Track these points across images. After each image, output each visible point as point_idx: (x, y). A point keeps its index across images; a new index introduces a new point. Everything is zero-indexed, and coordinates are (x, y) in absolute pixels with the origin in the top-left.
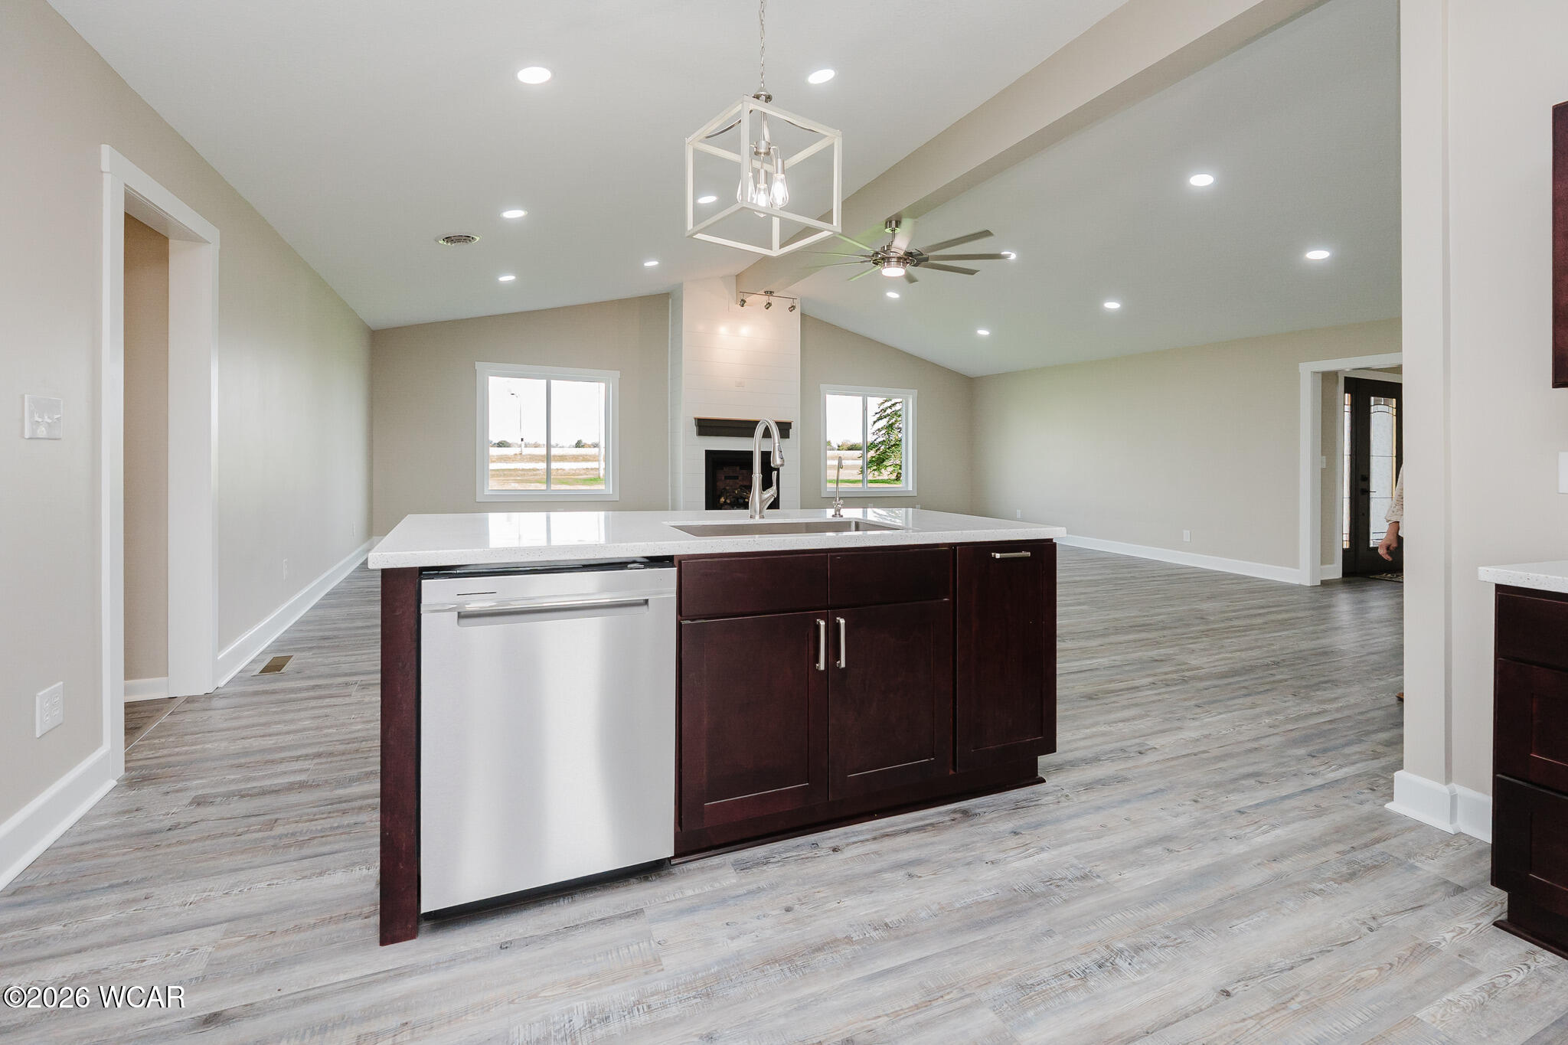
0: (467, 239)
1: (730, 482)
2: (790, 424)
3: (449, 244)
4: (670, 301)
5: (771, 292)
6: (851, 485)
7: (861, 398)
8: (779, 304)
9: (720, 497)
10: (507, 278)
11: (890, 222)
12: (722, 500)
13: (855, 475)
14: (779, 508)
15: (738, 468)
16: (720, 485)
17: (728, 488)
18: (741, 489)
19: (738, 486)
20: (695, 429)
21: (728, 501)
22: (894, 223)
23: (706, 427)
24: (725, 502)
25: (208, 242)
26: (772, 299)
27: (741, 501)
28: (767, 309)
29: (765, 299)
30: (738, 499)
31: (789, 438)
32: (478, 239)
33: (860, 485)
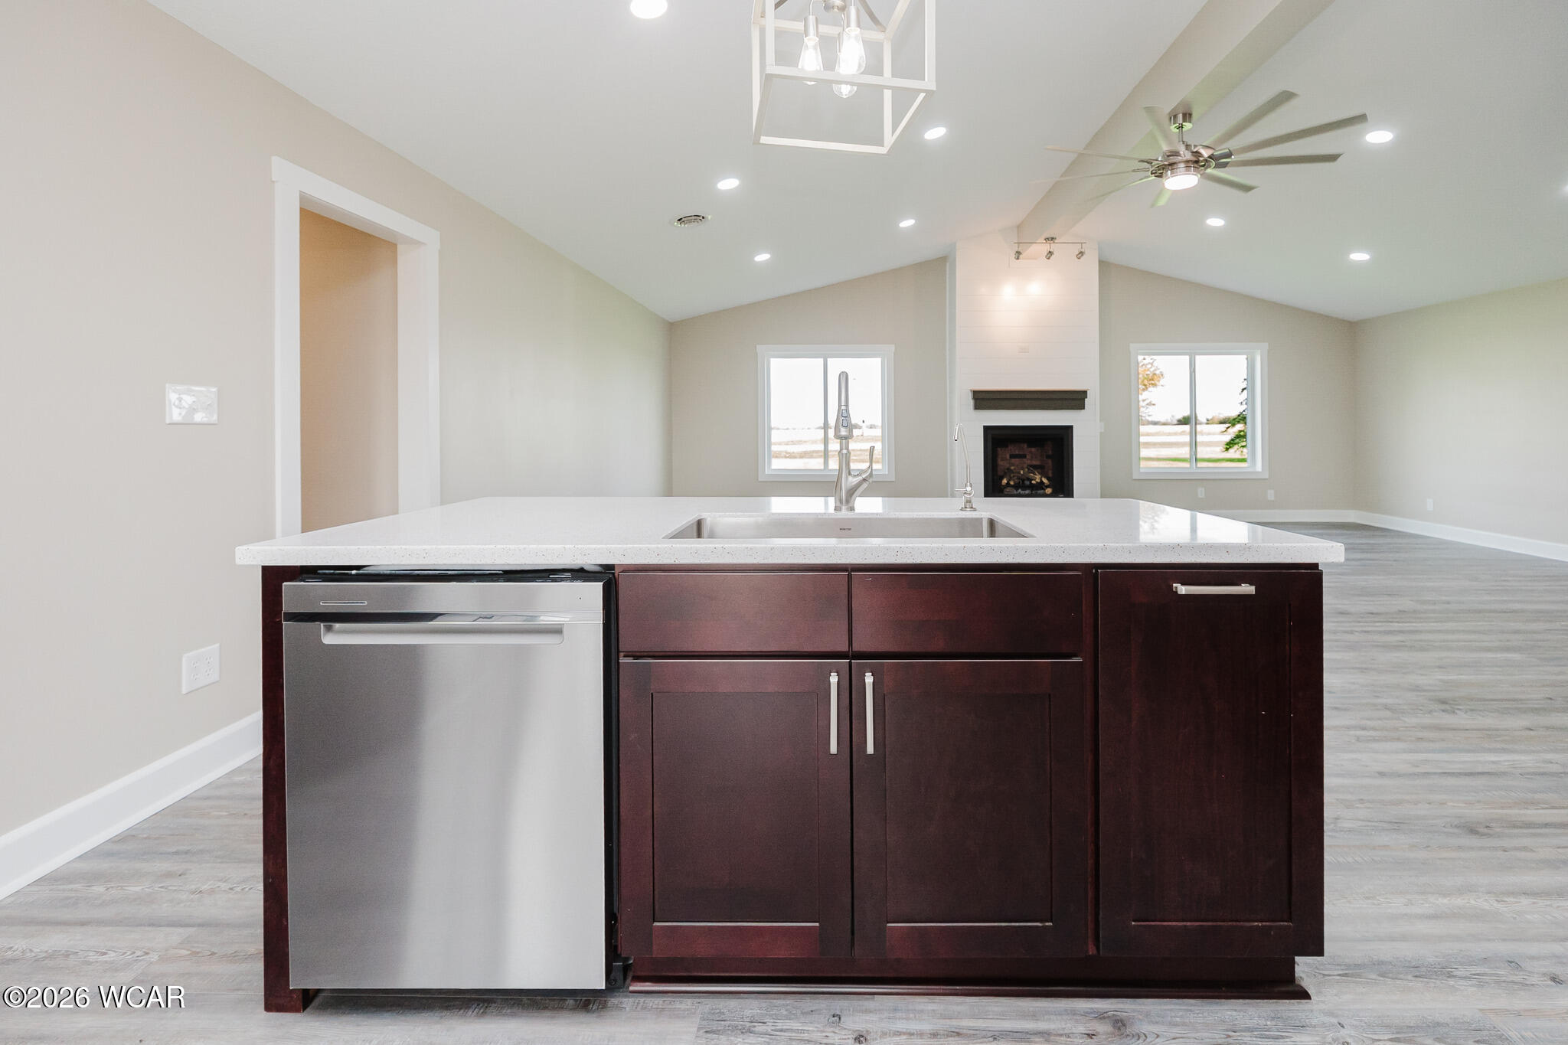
0: (699, 218)
1: (1016, 461)
2: (1085, 393)
3: (683, 225)
4: (948, 265)
5: (1052, 239)
6: (1211, 465)
7: (1187, 358)
8: (1064, 252)
9: (1002, 478)
10: (762, 257)
11: (1175, 117)
12: (1005, 481)
13: (1217, 452)
14: (1073, 497)
15: (1025, 446)
16: (1002, 464)
17: (1012, 468)
18: (1029, 469)
19: (1025, 466)
20: (972, 403)
21: (1012, 483)
22: (1180, 117)
23: (984, 400)
24: (1008, 483)
25: (423, 243)
26: (1054, 247)
27: (1027, 483)
28: (1049, 258)
29: (1045, 248)
30: (1023, 481)
31: (1084, 408)
32: (710, 217)
33: (1187, 465)
